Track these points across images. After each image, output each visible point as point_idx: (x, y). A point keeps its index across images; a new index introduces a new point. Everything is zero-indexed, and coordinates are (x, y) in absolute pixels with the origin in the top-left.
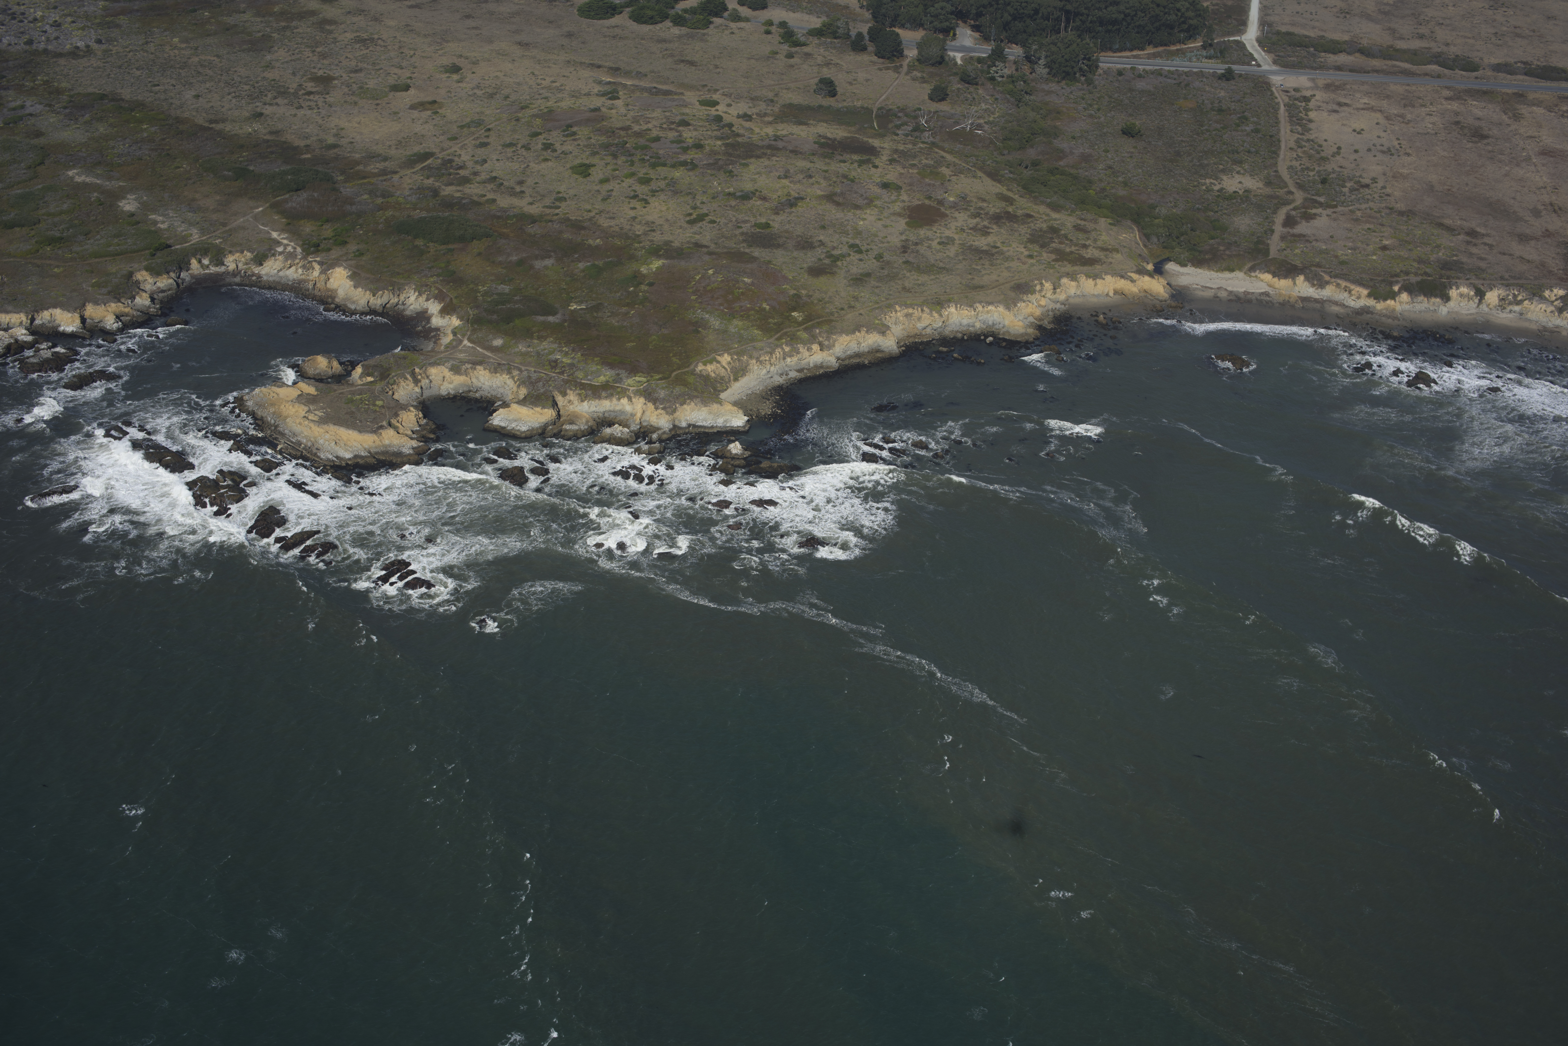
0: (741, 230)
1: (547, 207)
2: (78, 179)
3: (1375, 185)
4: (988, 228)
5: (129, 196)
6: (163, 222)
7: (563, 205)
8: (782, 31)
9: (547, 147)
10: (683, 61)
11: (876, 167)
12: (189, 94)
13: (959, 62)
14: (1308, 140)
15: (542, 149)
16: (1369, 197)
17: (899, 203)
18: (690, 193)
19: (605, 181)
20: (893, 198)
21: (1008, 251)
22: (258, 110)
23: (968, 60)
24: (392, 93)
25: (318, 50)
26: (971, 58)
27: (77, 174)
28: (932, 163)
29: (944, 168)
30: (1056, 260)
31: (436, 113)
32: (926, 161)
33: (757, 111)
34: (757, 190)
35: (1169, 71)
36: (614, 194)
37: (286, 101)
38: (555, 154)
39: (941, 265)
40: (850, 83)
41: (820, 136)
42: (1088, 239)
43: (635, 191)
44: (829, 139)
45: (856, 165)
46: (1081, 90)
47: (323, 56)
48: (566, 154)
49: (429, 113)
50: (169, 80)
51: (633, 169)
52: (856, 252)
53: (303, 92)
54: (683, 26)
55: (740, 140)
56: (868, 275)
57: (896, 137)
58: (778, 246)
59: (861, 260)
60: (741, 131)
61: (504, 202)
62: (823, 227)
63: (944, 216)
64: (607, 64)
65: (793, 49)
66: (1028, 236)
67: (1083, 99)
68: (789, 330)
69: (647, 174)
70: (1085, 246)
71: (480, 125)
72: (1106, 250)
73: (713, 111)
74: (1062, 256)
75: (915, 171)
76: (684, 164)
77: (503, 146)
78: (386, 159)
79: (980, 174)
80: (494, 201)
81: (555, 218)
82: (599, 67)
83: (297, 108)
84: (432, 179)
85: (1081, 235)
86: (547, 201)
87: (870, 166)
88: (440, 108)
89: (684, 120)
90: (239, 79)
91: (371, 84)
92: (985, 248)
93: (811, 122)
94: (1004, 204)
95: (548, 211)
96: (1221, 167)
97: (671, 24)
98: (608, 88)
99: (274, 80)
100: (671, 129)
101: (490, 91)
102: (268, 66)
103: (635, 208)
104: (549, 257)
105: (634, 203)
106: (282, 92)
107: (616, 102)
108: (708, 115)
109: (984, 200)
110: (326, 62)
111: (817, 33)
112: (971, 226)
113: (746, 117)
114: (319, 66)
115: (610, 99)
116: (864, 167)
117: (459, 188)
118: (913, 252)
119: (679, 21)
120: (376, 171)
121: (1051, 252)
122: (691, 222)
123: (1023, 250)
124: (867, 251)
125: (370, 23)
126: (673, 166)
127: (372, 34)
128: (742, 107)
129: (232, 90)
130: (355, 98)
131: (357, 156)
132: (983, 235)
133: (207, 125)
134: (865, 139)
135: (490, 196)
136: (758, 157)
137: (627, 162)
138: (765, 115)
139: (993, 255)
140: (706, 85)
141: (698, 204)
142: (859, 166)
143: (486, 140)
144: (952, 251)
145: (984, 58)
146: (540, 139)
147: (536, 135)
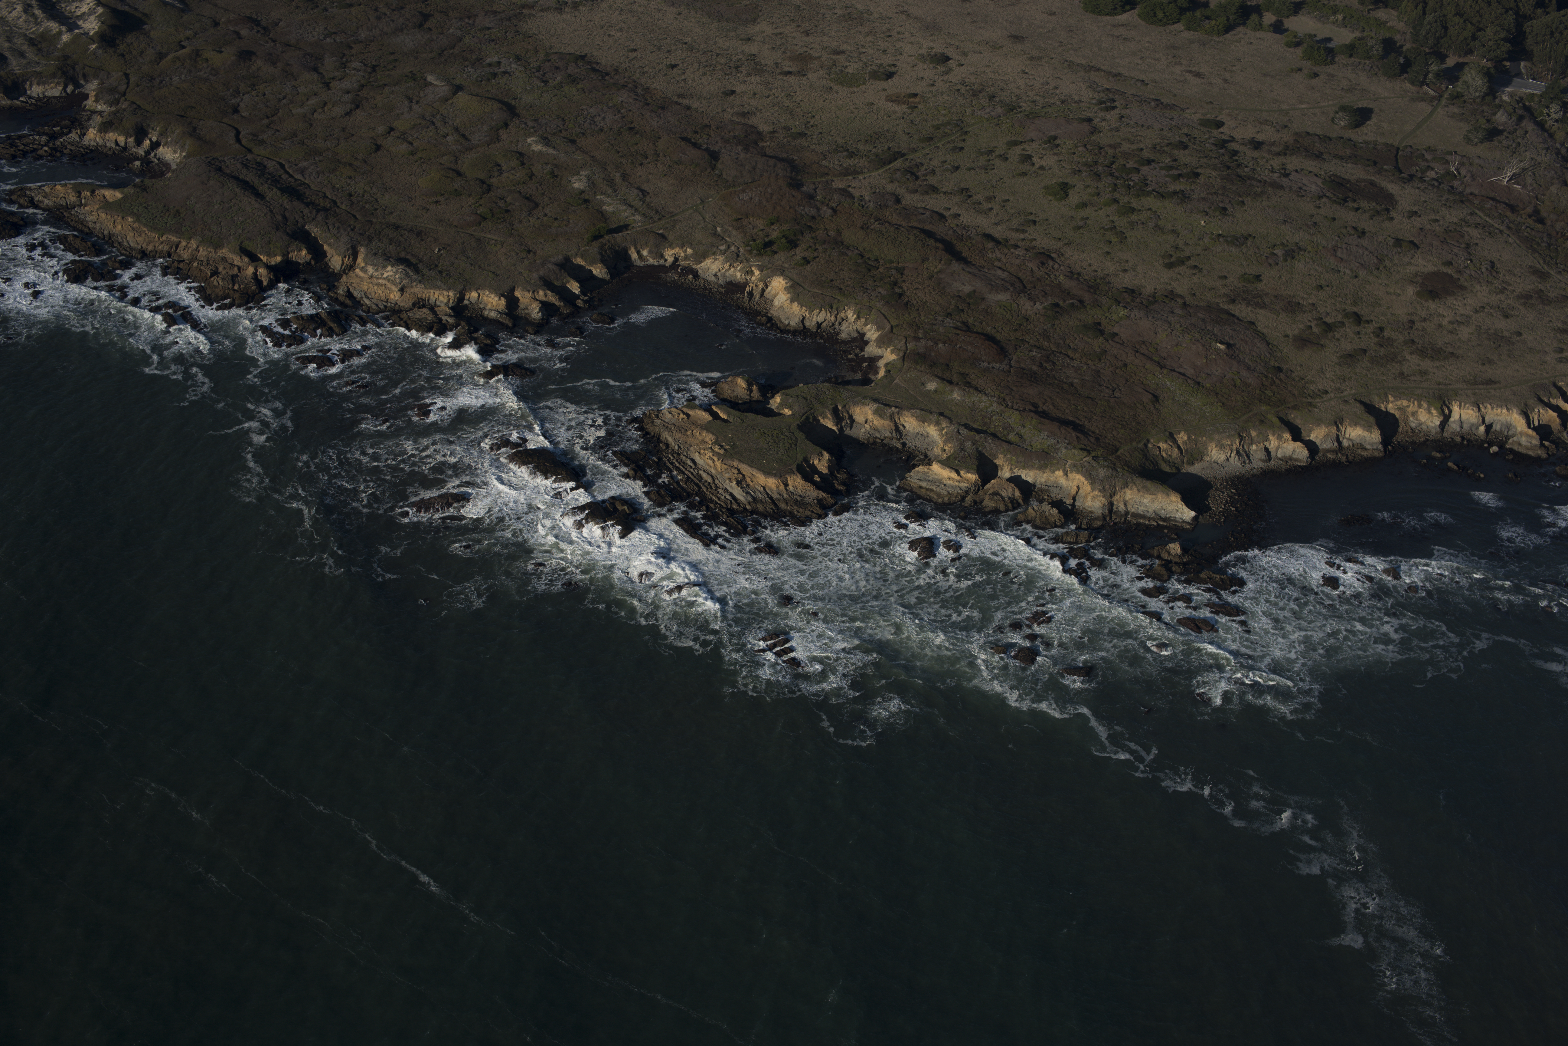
0: (1224, 282)
1: (1014, 230)
2: (536, 148)
4: (1513, 309)
5: (581, 172)
6: (609, 205)
9: (1025, 159)
10: (1189, 72)
11: (1392, 219)
12: (664, 63)
13: (1506, 98)
15: (1019, 162)
17: (1412, 268)
18: (1173, 231)
19: (1082, 206)
20: (1407, 259)
21: (1533, 340)
22: (730, 87)
23: (1518, 98)
24: (872, 81)
25: (803, 25)
27: (535, 142)
28: (1457, 220)
29: (1472, 228)
31: (914, 108)
32: (1451, 218)
34: (1249, 235)
36: (1089, 222)
37: (760, 80)
38: (1033, 169)
39: (1450, 350)
41: (1332, 175)
43: (1112, 222)
44: (1343, 179)
45: (1368, 215)
47: (807, 33)
48: (1044, 170)
49: (905, 107)
50: (647, 46)
51: (1115, 195)
52: (1353, 322)
53: (779, 71)
54: (1195, 30)
55: (1241, 171)
56: (1362, 353)
57: (1419, 185)
58: (1264, 305)
59: (1357, 333)
60: (1245, 162)
61: (968, 219)
62: (1319, 288)
63: (1462, 288)
64: (1106, 68)
65: (1319, 68)
68: (1259, 411)
69: (1129, 203)
71: (958, 126)
73: (1216, 134)
76: (1171, 195)
77: (977, 153)
78: (851, 156)
79: (1513, 239)
80: (957, 216)
81: (1021, 243)
82: (1097, 70)
83: (770, 89)
84: (897, 184)
87: (1385, 217)
88: (919, 103)
89: (1181, 142)
90: (717, 50)
91: (853, 69)
92: (1505, 334)
93: (1326, 157)
94: (1536, 281)
95: (1014, 235)
97: (1184, 27)
98: (1104, 96)
99: (752, 55)
100: (1165, 152)
101: (975, 87)
102: (748, 39)
103: (1110, 242)
104: (1005, 290)
105: (1109, 236)
106: (759, 70)
107: (1110, 114)
108: (1209, 138)
109: (1513, 273)
110: (808, 39)
111: (1350, 50)
112: (1493, 304)
113: (1254, 144)
114: (802, 43)
115: (1103, 109)
116: (1378, 218)
117: (923, 197)
118: (1419, 329)
119: (1193, 25)
120: (839, 168)
123: (1551, 341)
124: (1366, 322)
126: (1160, 196)
128: (1249, 132)
129: (708, 62)
130: (830, 84)
131: (821, 149)
132: (1506, 317)
134: (1385, 184)
135: (954, 210)
136: (1257, 195)
137: (1110, 186)
138: (1274, 143)
139: (1514, 343)
140: (1212, 102)
141: (1181, 245)
142: (1373, 216)
143: (960, 144)
144: (1466, 333)
145: (1536, 95)
146: (1018, 150)
147: (1016, 143)
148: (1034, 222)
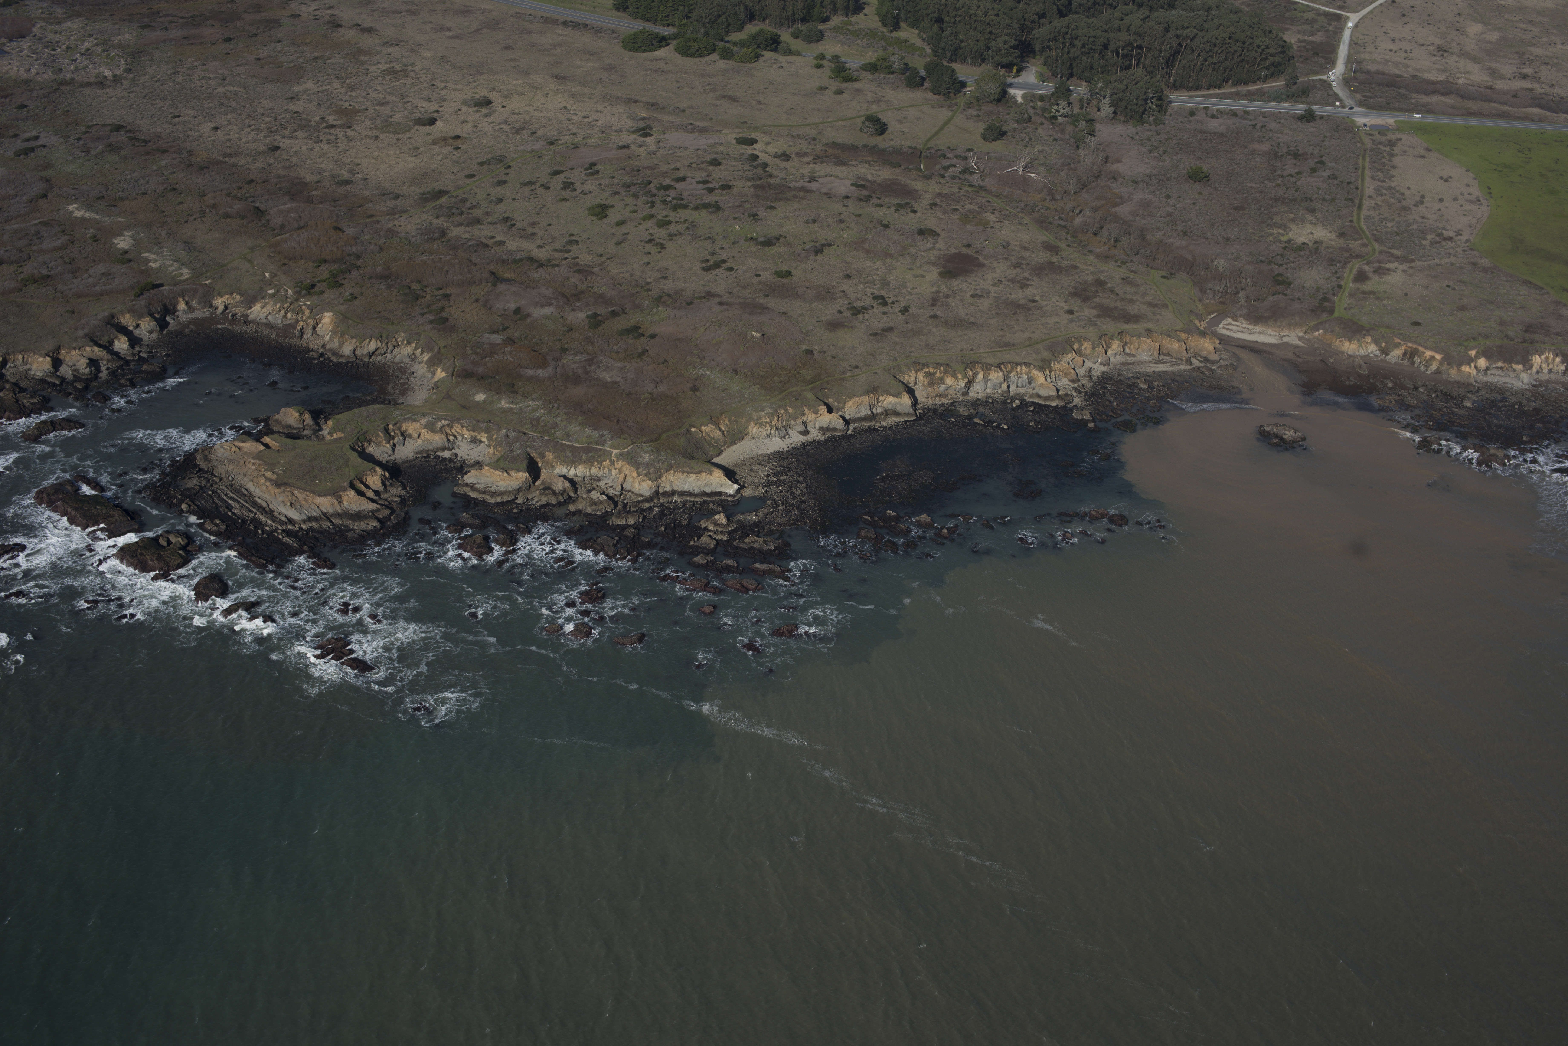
0: (758, 279)
1: (556, 250)
2: (78, 214)
3: (1459, 237)
4: (1028, 280)
5: (126, 233)
6: (155, 261)
7: (574, 248)
8: (833, 66)
9: (567, 185)
10: (724, 97)
11: (915, 212)
12: (207, 128)
13: (1020, 100)
14: (1390, 188)
15: (562, 189)
16: (1451, 251)
17: (934, 252)
18: (709, 238)
19: (621, 223)
20: (929, 246)
21: (1047, 305)
22: (276, 144)
23: (1030, 98)
24: (417, 127)
25: (348, 81)
26: (1034, 95)
27: (77, 209)
28: (976, 208)
29: (988, 214)
30: (1098, 316)
31: (458, 148)
32: (971, 206)
33: (797, 150)
34: (781, 236)
35: (1245, 112)
36: (629, 237)
37: (306, 135)
38: (575, 194)
39: (972, 320)
40: (900, 122)
41: (859, 178)
42: (1136, 293)
43: (651, 235)
44: (868, 181)
45: (893, 209)
46: (1148, 130)
47: (352, 88)
48: (585, 194)
49: (449, 148)
50: (190, 112)
51: (654, 211)
52: (880, 304)
53: (324, 125)
54: (729, 59)
55: (772, 181)
56: (890, 329)
57: (941, 180)
58: (797, 296)
59: (885, 313)
60: (775, 172)
61: (513, 245)
62: (848, 277)
63: (981, 265)
64: (644, 99)
65: (844, 85)
66: (1071, 290)
67: (1149, 140)
68: (794, 389)
69: (666, 216)
70: (1131, 301)
71: (501, 161)
72: (1155, 306)
73: (749, 150)
74: (1106, 312)
75: (956, 217)
76: (706, 206)
77: (521, 184)
78: (397, 197)
79: (1027, 220)
80: (502, 243)
81: (565, 262)
82: (636, 102)
83: (315, 142)
84: (442, 219)
85: (1128, 289)
86: (558, 245)
87: (909, 210)
88: (463, 144)
89: (715, 159)
90: (262, 111)
91: (398, 117)
92: (1022, 302)
93: (853, 162)
94: (1048, 254)
95: (557, 255)
96: (1292, 216)
97: (718, 57)
98: (642, 124)
99: (297, 112)
100: (700, 169)
101: (517, 125)
102: (292, 98)
103: (650, 253)
104: (550, 304)
105: (649, 248)
106: (304, 125)
107: (648, 139)
108: (743, 154)
109: (1026, 249)
110: (354, 94)
111: (872, 68)
112: (1010, 277)
113: (785, 156)
114: (347, 98)
115: (641, 136)
116: (902, 211)
117: (468, 229)
118: (943, 305)
119: (727, 54)
120: (385, 209)
121: (1094, 308)
122: (706, 269)
123: (1063, 304)
124: (893, 303)
125: (406, 54)
126: (696, 208)
127: (406, 65)
128: (780, 146)
129: (253, 122)
130: (375, 133)
131: (367, 193)
132: (1022, 288)
133: (220, 158)
134: (908, 182)
135: (499, 238)
136: (787, 200)
137: (648, 203)
138: (806, 154)
139: (1029, 309)
140: (745, 122)
141: (717, 250)
142: (897, 210)
143: (504, 178)
144: (985, 304)
145: (1047, 95)
146: (561, 178)
147: (557, 173)
148: (577, 242)
